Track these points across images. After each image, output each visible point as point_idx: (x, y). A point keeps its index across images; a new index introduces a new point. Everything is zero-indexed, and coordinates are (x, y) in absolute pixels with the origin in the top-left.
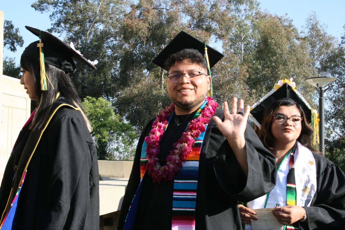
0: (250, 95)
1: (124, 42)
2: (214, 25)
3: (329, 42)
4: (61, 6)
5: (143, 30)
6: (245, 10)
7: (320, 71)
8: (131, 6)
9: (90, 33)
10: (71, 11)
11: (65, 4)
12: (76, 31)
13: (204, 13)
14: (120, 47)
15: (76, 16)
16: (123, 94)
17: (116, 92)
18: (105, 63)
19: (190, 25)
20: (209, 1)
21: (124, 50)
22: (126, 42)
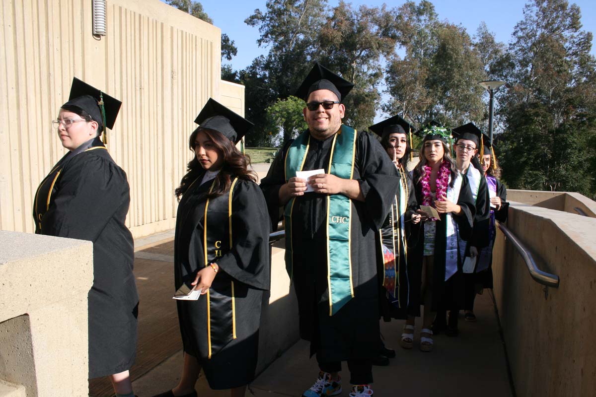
0: (429, 93)
1: (320, 48)
2: (399, 33)
3: (499, 49)
4: (268, 21)
5: (337, 38)
6: (425, 20)
7: (489, 73)
9: (293, 42)
10: (277, 24)
11: (271, 19)
12: (281, 41)
13: (390, 24)
14: (318, 53)
15: (280, 27)
18: (305, 67)
19: (378, 33)
20: (395, 12)
21: (321, 56)
22: (323, 49)
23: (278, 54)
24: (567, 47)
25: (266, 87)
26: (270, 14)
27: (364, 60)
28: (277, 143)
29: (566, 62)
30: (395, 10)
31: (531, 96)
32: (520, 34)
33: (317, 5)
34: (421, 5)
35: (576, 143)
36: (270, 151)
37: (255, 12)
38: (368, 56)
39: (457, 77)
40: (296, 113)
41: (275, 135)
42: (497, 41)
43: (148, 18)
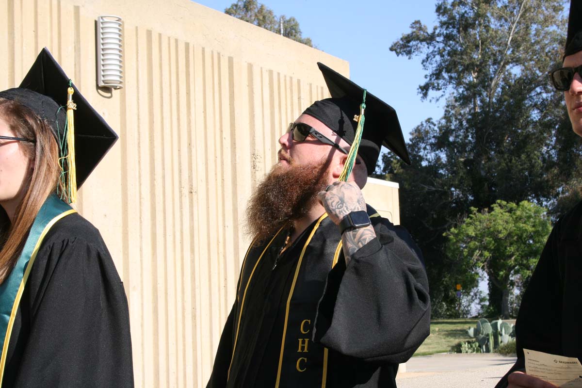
4: (441, 42)
9: (497, 85)
10: (460, 48)
11: (448, 37)
12: (470, 82)
15: (468, 54)
16: (568, 191)
17: (553, 188)
18: (528, 136)
23: (466, 111)
25: (443, 185)
26: (445, 27)
28: (475, 308)
36: (459, 327)
37: (412, 27)
40: (516, 237)
41: (470, 289)
43: (203, 50)
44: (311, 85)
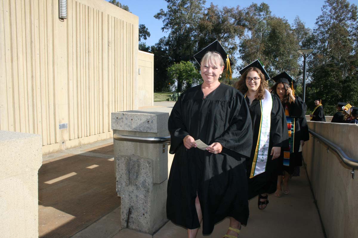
0: (265, 59)
2: (247, 23)
3: (307, 32)
4: (168, 16)
5: (210, 26)
6: (263, 15)
7: (301, 47)
8: (204, 14)
9: (183, 29)
10: (173, 18)
11: (170, 15)
12: (176, 28)
13: (241, 18)
14: (198, 35)
15: (176, 20)
18: (190, 44)
19: (234, 23)
20: (245, 11)
21: (200, 37)
22: (201, 33)
23: (174, 36)
24: (349, 31)
25: (167, 56)
26: (169, 12)
27: (226, 39)
28: (174, 89)
29: (349, 39)
30: (245, 9)
31: (328, 61)
32: (320, 23)
33: (198, 7)
34: (261, 5)
35: (356, 88)
36: (169, 94)
37: (160, 11)
38: (228, 37)
39: (282, 49)
40: (185, 71)
41: (172, 84)
42: (306, 27)
43: (94, 9)
44: (127, 23)
